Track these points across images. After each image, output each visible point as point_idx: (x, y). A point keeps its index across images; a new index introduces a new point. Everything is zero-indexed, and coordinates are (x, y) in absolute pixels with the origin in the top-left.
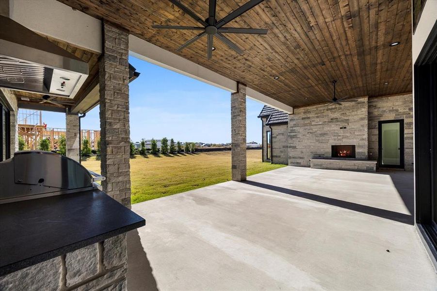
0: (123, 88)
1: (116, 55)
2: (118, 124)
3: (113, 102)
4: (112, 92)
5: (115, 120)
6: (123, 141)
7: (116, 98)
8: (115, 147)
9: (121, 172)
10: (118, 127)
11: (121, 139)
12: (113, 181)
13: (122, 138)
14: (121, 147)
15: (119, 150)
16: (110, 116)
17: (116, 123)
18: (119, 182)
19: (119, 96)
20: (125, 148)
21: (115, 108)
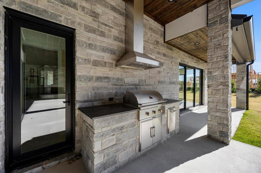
0: (222, 41)
1: (216, 20)
2: (217, 72)
3: (213, 56)
4: (213, 49)
5: (214, 69)
6: (221, 85)
7: (216, 52)
8: (215, 90)
9: (219, 109)
10: (217, 74)
11: (219, 83)
12: (212, 114)
13: (221, 82)
14: (219, 90)
15: (218, 92)
16: (210, 67)
17: (215, 72)
18: (216, 116)
19: (219, 50)
20: (223, 91)
21: (215, 60)
